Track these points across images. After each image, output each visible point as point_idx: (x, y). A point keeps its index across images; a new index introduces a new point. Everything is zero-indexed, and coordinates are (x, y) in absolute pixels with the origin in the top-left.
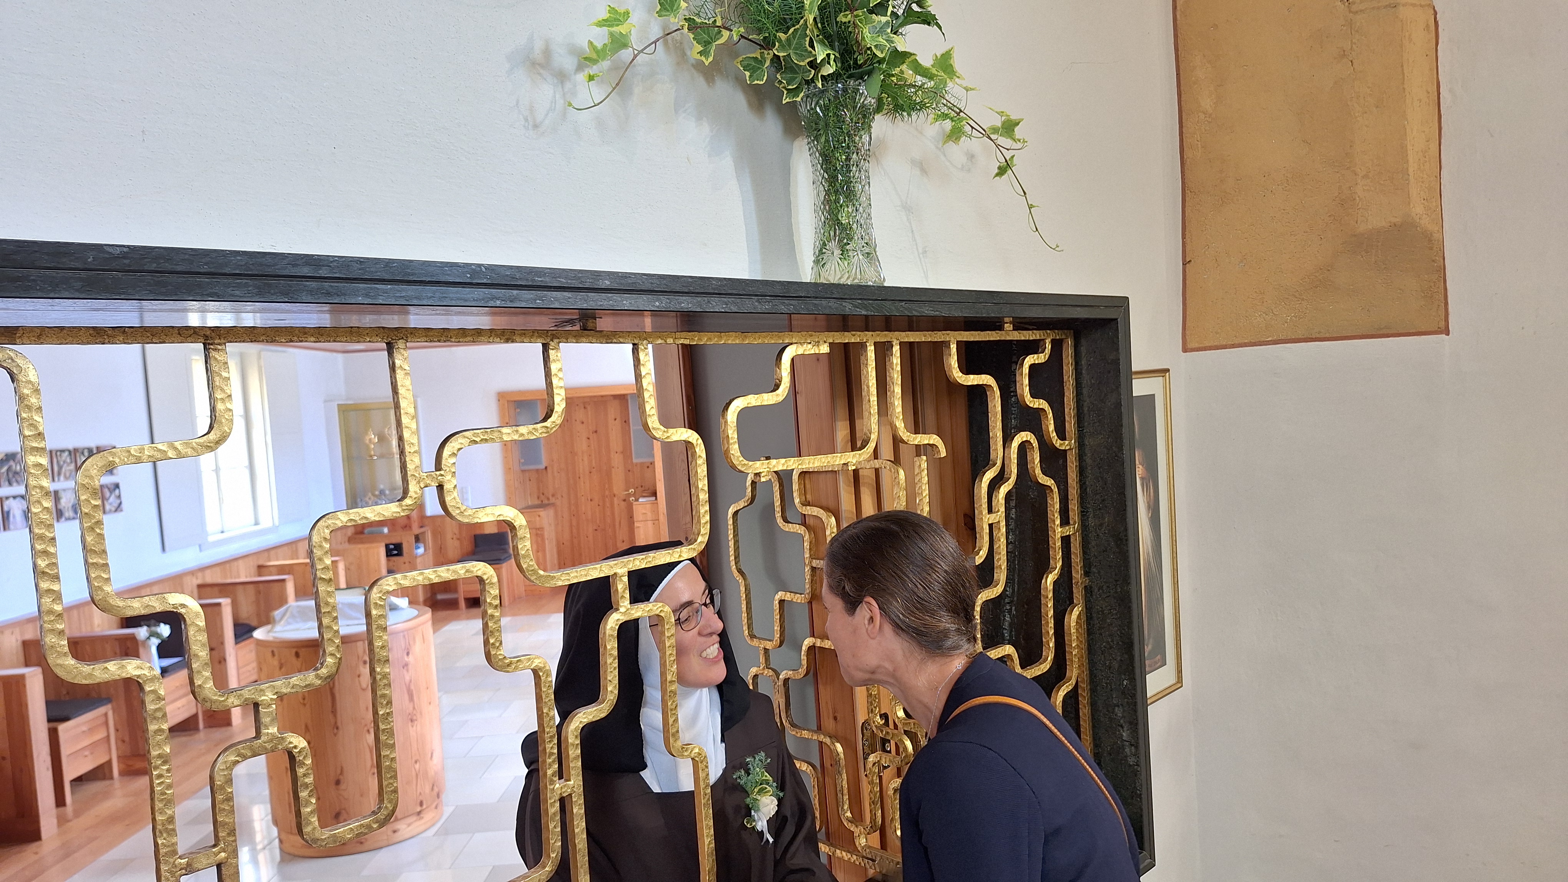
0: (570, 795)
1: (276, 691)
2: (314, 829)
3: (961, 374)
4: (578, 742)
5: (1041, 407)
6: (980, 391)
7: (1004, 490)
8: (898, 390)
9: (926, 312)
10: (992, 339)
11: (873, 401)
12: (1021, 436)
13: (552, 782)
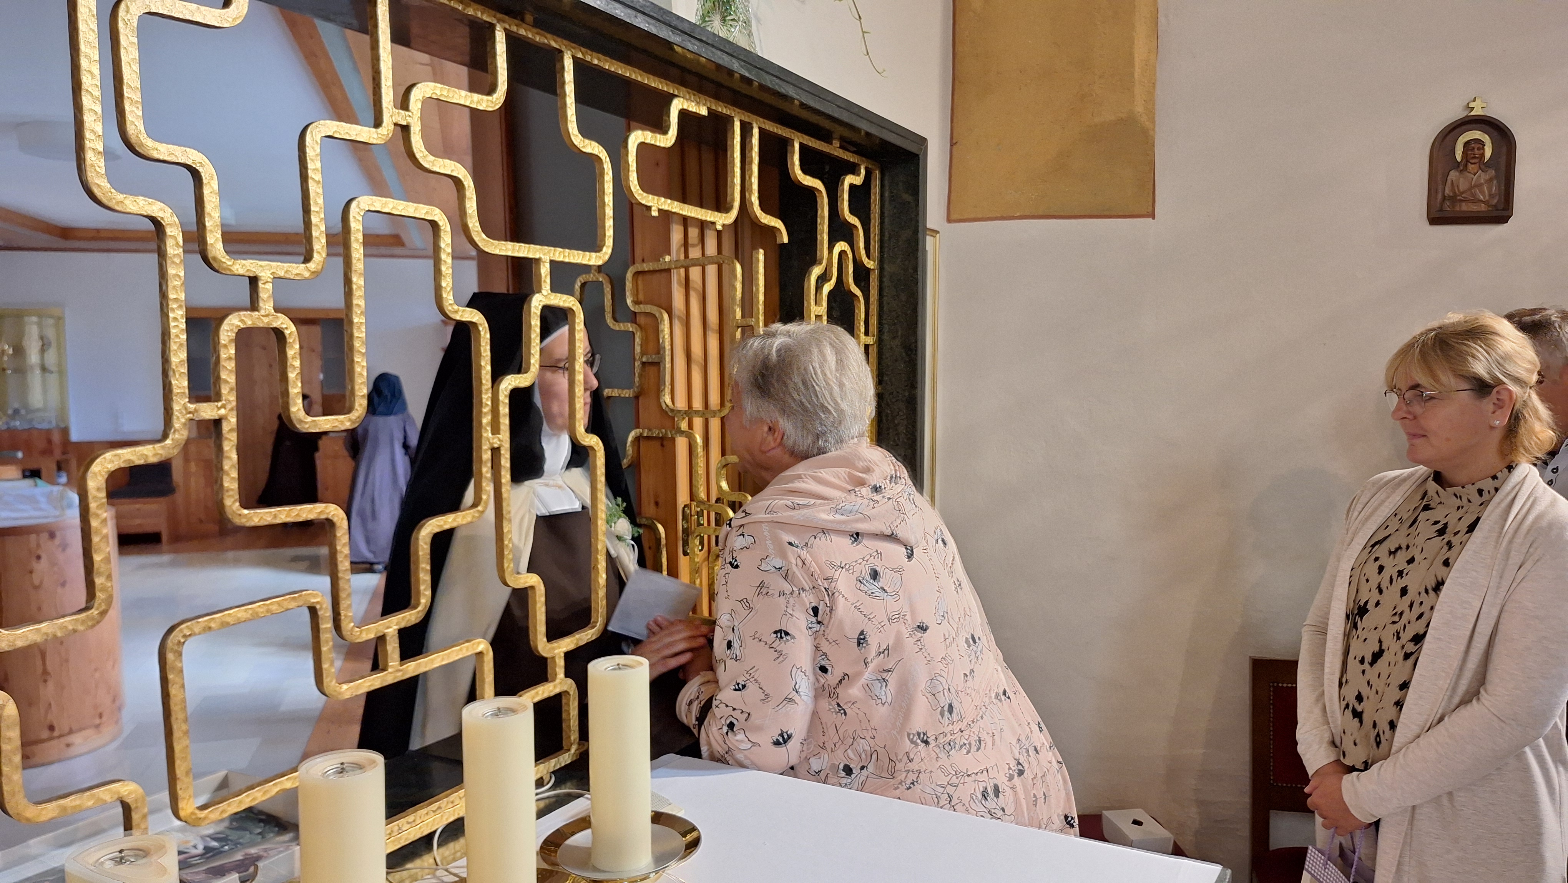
0: (498, 449)
1: (272, 271)
2: (299, 410)
3: (800, 173)
4: (507, 401)
5: (855, 224)
6: (812, 194)
7: (827, 288)
8: (755, 168)
10: (824, 150)
11: (738, 173)
12: (841, 246)
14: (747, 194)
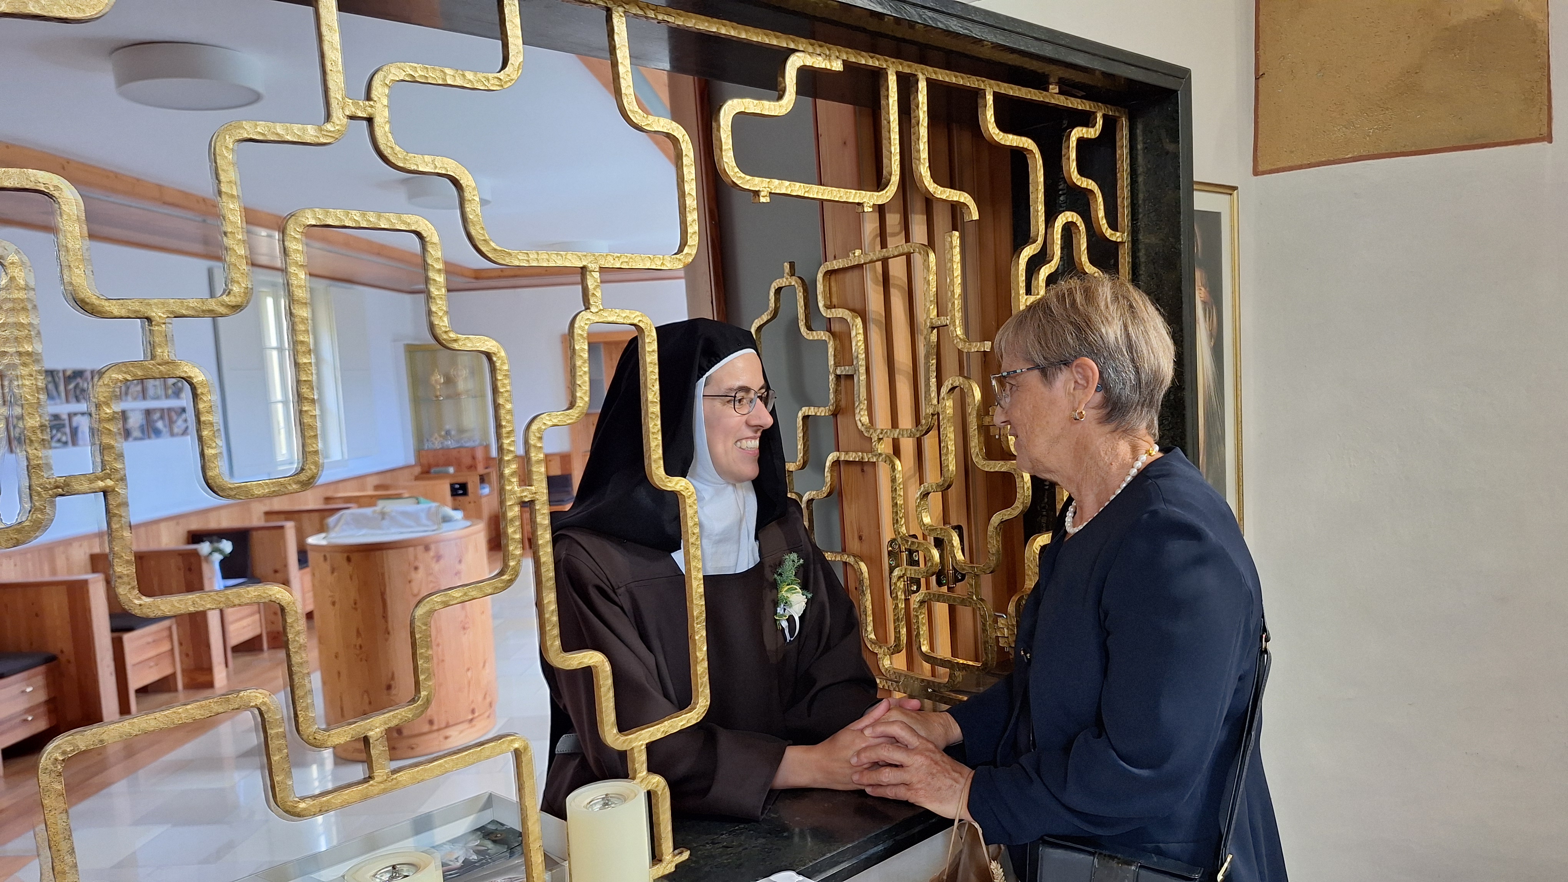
0: (532, 502)
3: (997, 131)
5: (1089, 188)
6: (1019, 156)
7: (1046, 270)
8: (923, 131)
9: (954, 27)
10: (1034, 98)
11: (894, 139)
12: (1066, 216)
13: (511, 483)
14: (914, 165)
